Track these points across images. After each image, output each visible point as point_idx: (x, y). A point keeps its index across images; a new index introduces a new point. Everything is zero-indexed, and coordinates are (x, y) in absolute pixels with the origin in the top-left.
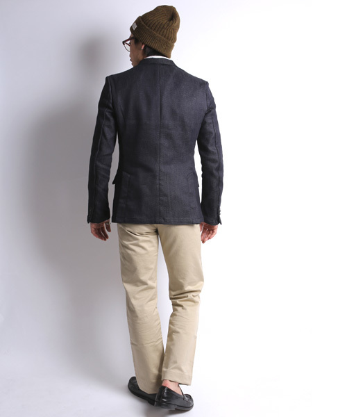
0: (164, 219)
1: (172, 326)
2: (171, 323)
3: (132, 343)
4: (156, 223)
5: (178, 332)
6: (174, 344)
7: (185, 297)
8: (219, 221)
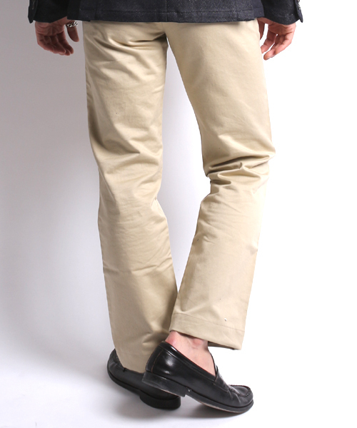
0: (178, 12)
1: (203, 223)
2: (202, 216)
3: (106, 270)
4: (160, 20)
5: (214, 236)
6: (203, 260)
7: (236, 167)
8: (297, 16)
